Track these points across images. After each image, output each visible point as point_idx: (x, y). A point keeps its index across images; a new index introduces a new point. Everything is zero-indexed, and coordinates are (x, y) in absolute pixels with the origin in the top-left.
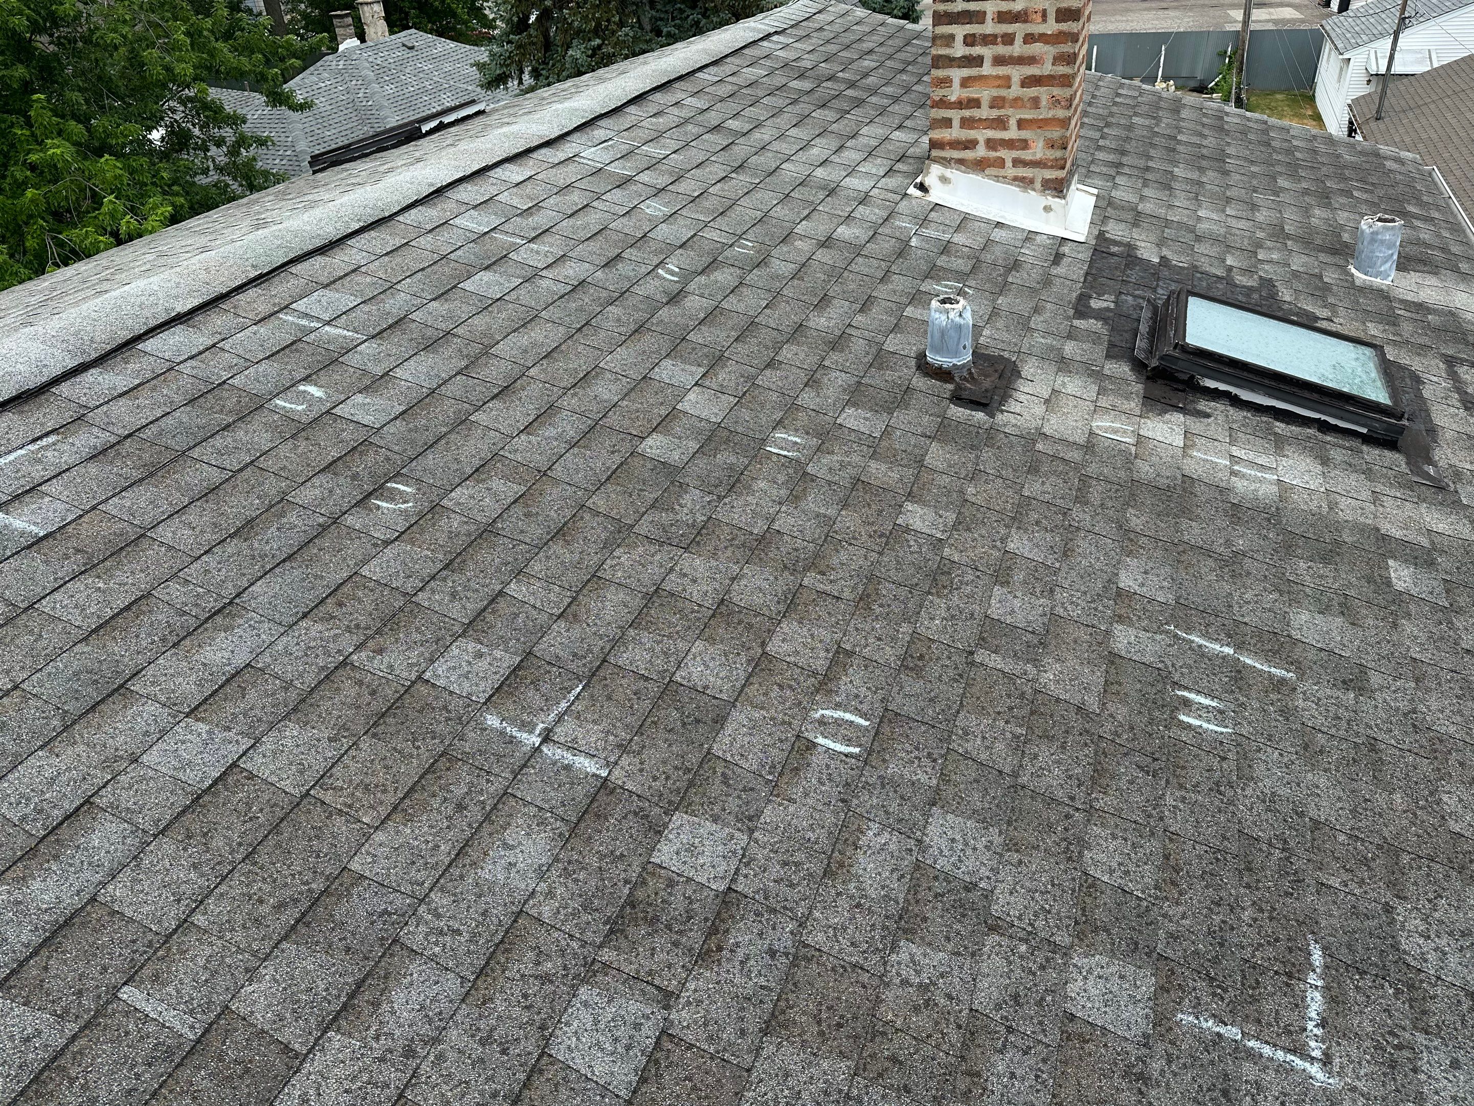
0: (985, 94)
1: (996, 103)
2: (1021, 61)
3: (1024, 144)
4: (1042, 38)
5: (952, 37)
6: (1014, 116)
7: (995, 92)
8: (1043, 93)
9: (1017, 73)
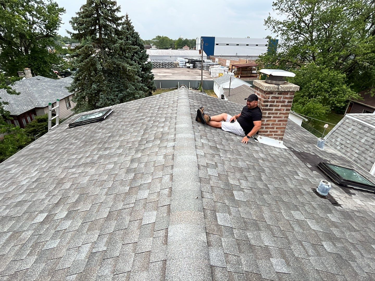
0: (271, 123)
2: (278, 117)
3: (277, 132)
4: (283, 114)
5: (266, 113)
6: (275, 127)
8: (281, 123)
9: (277, 119)
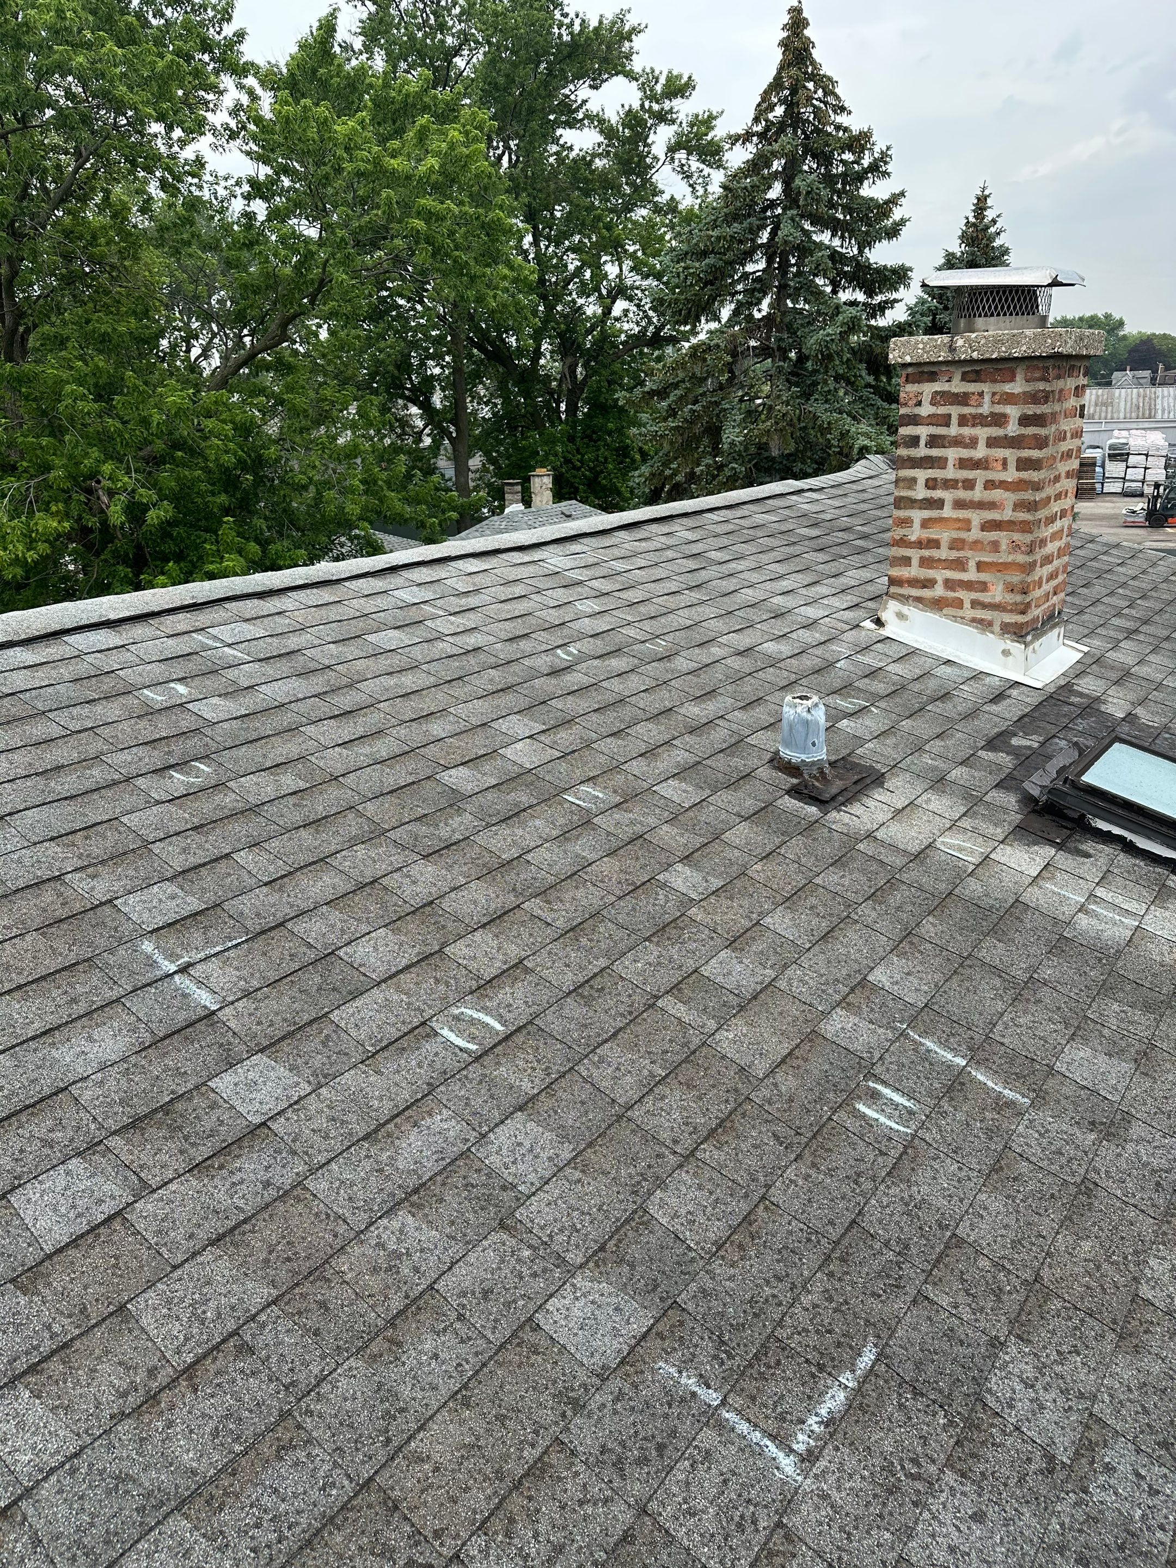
0: (945, 536)
1: (956, 544)
2: (981, 505)
3: (983, 587)
4: (1003, 485)
5: (914, 480)
6: (973, 558)
7: (955, 534)
8: (1003, 537)
9: (977, 517)
